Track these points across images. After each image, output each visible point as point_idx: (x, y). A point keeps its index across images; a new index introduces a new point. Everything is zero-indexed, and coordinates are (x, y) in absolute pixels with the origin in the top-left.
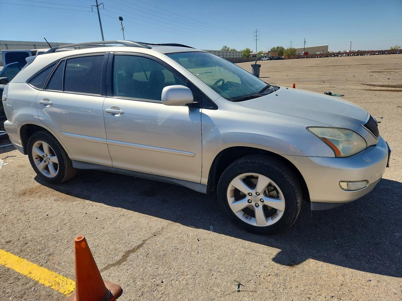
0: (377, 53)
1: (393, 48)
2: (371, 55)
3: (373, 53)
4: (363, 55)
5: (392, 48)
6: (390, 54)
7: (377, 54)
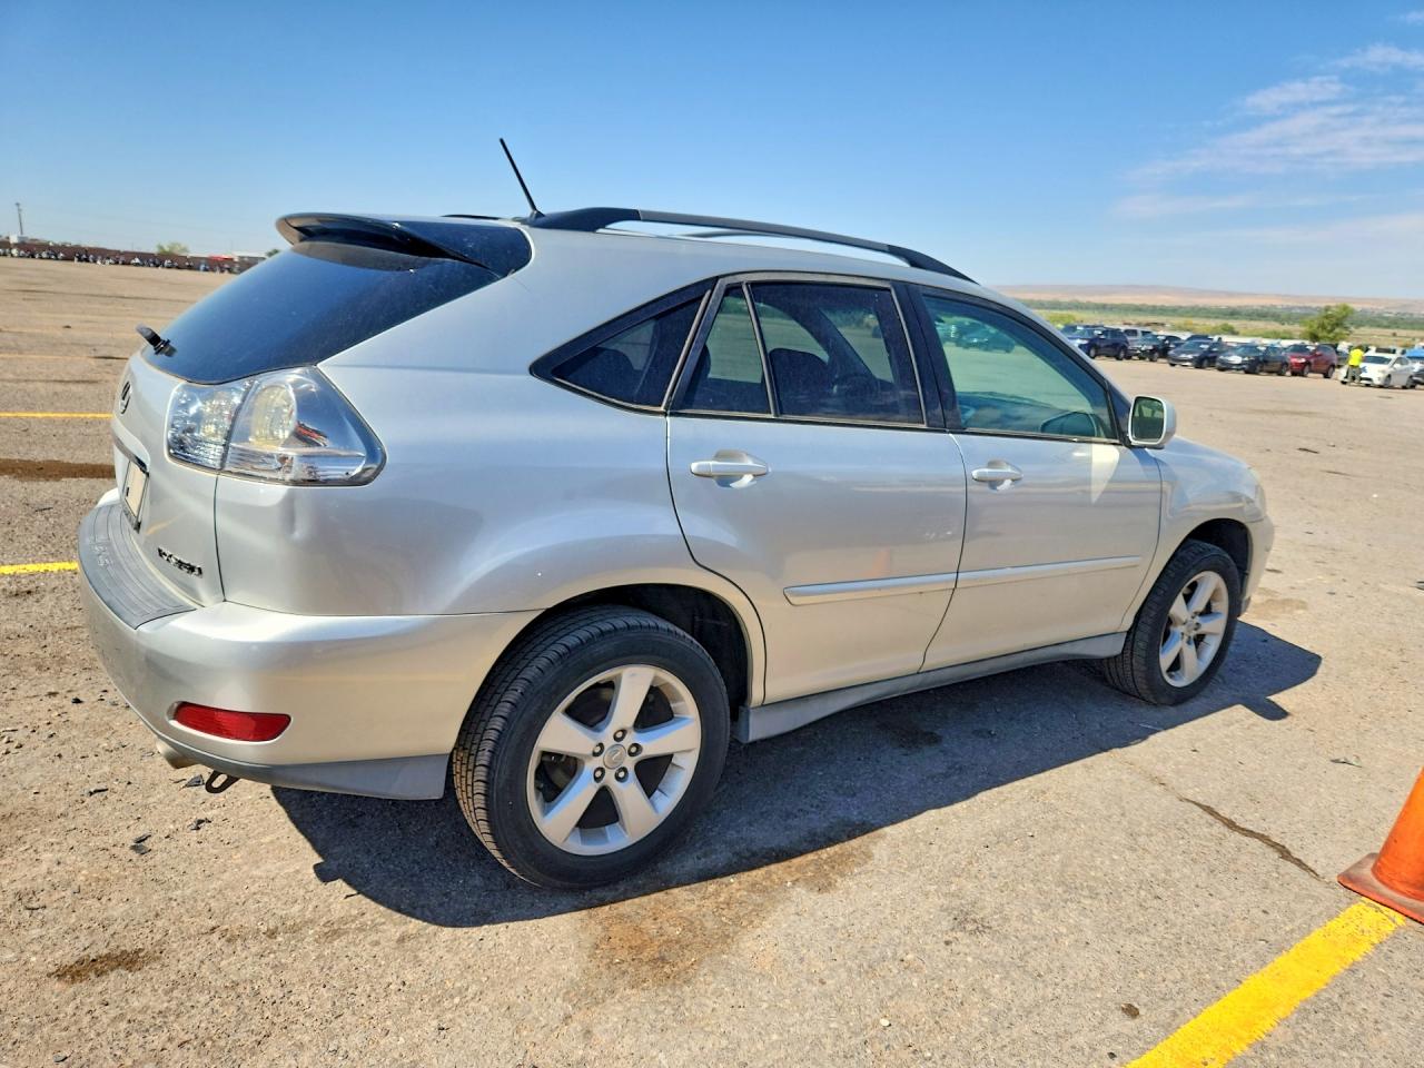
0: (137, 260)
1: (167, 249)
2: (117, 263)
3: (123, 259)
4: (87, 260)
5: (161, 248)
6: (178, 268)
7: (137, 265)
